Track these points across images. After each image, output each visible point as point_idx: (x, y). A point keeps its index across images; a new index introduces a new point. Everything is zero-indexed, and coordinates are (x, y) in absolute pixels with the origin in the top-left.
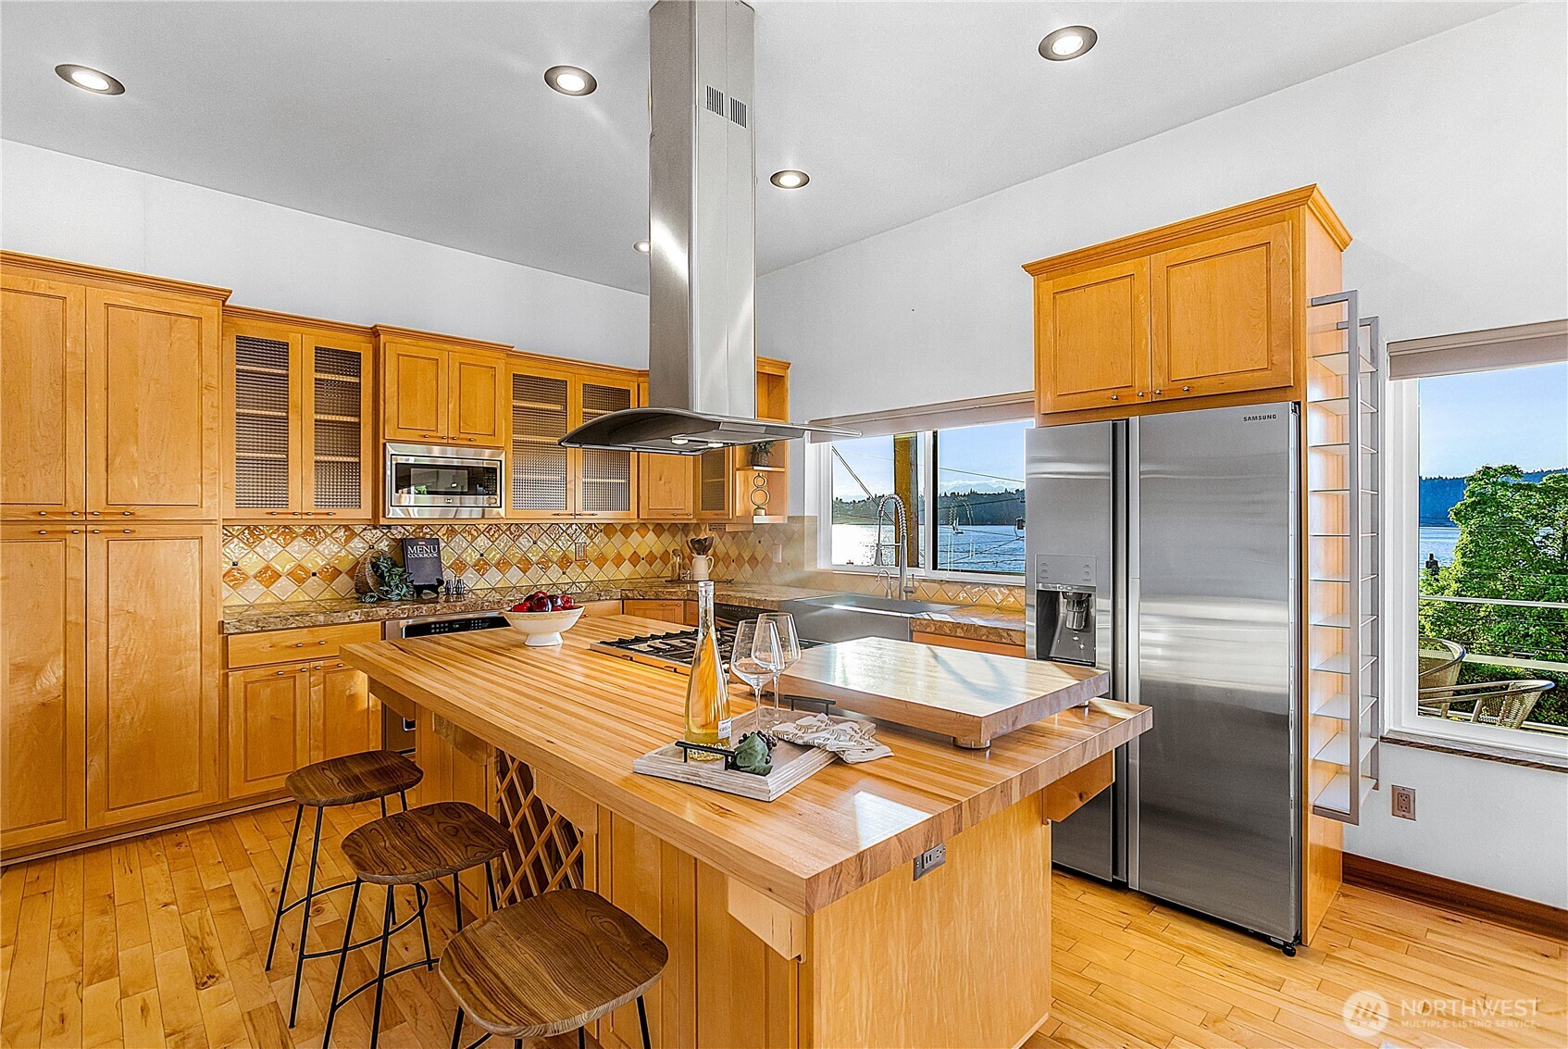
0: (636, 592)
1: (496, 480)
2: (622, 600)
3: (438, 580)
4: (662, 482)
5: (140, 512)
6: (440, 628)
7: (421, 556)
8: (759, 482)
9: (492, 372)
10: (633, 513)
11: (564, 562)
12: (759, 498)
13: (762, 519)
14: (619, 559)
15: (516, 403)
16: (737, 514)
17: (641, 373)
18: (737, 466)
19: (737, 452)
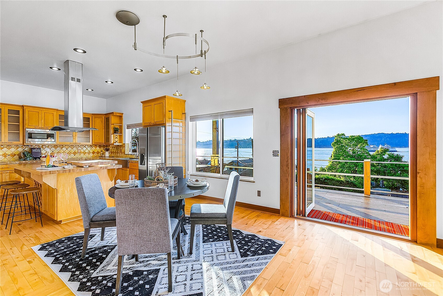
1: (54, 136)
3: (40, 156)
4: (98, 137)
7: (36, 151)
8: (116, 137)
9: (53, 114)
10: (91, 143)
11: (75, 153)
12: (116, 140)
13: (117, 144)
14: (89, 153)
15: (60, 120)
16: (112, 143)
17: (93, 114)
18: (112, 134)
19: (111, 131)
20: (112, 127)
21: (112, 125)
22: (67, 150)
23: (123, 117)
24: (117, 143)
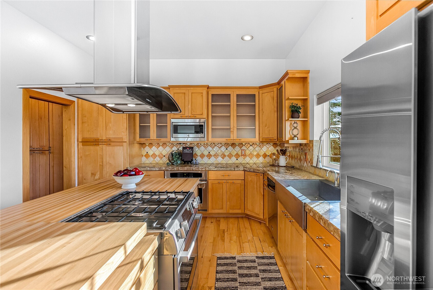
0: (248, 169)
1: (203, 129)
2: (245, 171)
3: (191, 159)
4: (267, 127)
5: (113, 140)
6: (180, 174)
7: (187, 152)
8: (295, 125)
9: (201, 94)
10: (257, 139)
11: (237, 156)
12: (295, 132)
13: (296, 141)
14: (258, 156)
15: (213, 104)
16: (286, 139)
17: (261, 88)
18: (286, 119)
19: (286, 113)
20: (287, 105)
21: (286, 101)
22: (227, 151)
23: (310, 80)
24: (296, 138)
